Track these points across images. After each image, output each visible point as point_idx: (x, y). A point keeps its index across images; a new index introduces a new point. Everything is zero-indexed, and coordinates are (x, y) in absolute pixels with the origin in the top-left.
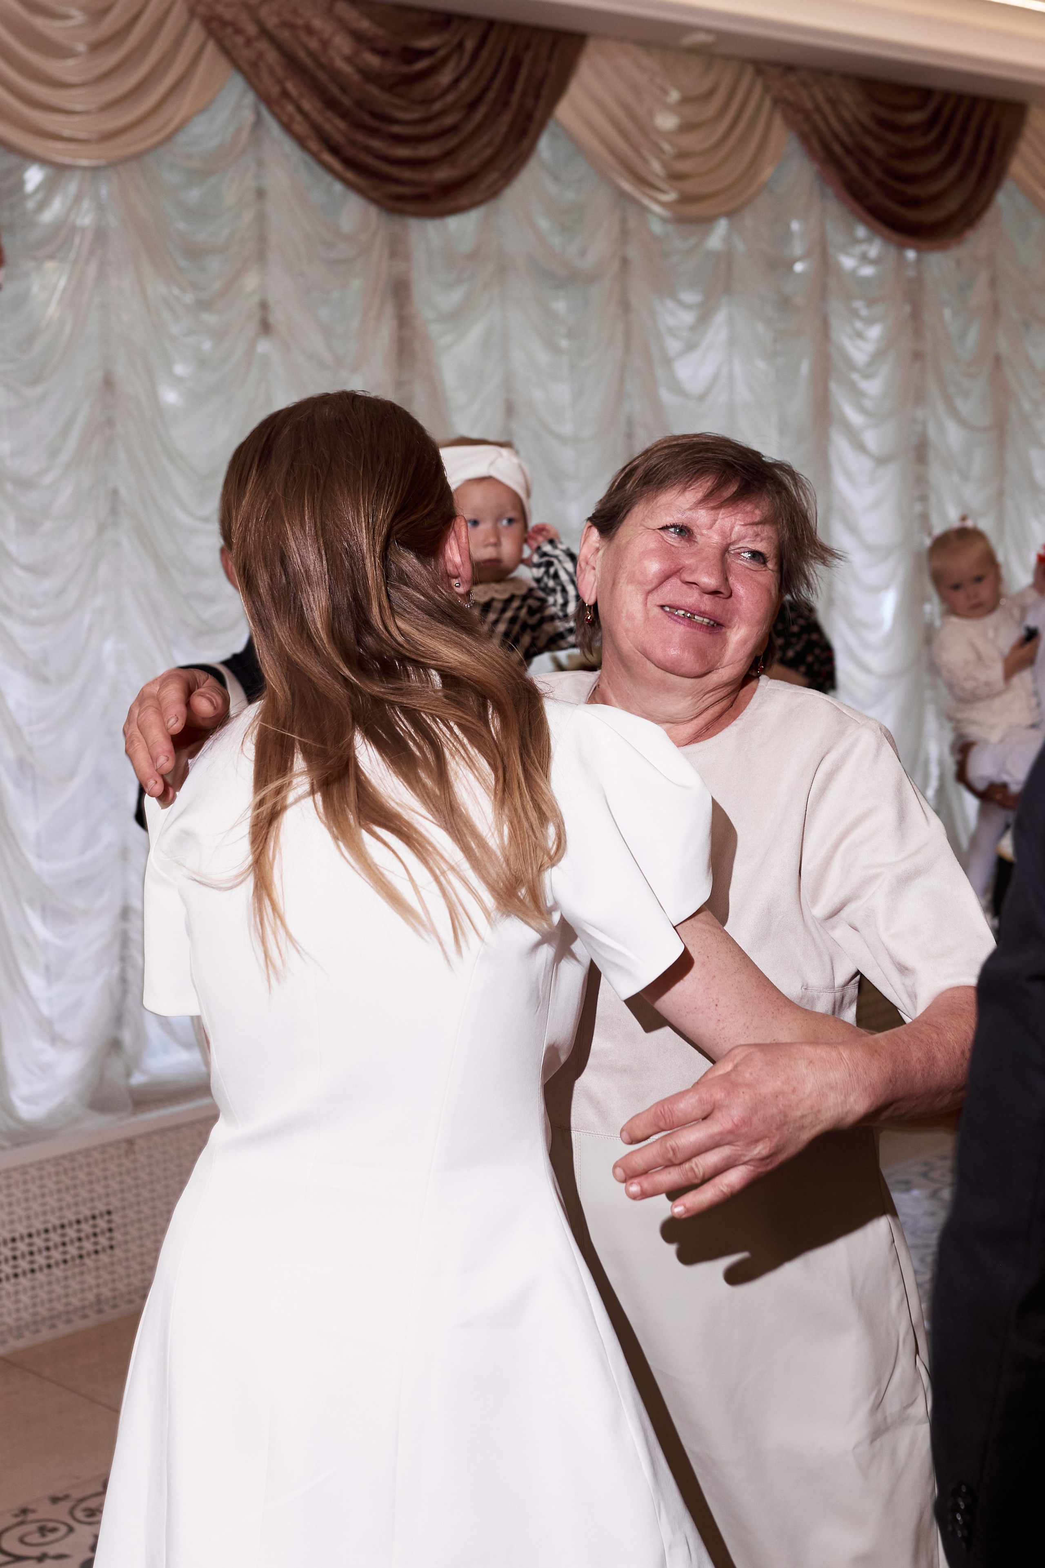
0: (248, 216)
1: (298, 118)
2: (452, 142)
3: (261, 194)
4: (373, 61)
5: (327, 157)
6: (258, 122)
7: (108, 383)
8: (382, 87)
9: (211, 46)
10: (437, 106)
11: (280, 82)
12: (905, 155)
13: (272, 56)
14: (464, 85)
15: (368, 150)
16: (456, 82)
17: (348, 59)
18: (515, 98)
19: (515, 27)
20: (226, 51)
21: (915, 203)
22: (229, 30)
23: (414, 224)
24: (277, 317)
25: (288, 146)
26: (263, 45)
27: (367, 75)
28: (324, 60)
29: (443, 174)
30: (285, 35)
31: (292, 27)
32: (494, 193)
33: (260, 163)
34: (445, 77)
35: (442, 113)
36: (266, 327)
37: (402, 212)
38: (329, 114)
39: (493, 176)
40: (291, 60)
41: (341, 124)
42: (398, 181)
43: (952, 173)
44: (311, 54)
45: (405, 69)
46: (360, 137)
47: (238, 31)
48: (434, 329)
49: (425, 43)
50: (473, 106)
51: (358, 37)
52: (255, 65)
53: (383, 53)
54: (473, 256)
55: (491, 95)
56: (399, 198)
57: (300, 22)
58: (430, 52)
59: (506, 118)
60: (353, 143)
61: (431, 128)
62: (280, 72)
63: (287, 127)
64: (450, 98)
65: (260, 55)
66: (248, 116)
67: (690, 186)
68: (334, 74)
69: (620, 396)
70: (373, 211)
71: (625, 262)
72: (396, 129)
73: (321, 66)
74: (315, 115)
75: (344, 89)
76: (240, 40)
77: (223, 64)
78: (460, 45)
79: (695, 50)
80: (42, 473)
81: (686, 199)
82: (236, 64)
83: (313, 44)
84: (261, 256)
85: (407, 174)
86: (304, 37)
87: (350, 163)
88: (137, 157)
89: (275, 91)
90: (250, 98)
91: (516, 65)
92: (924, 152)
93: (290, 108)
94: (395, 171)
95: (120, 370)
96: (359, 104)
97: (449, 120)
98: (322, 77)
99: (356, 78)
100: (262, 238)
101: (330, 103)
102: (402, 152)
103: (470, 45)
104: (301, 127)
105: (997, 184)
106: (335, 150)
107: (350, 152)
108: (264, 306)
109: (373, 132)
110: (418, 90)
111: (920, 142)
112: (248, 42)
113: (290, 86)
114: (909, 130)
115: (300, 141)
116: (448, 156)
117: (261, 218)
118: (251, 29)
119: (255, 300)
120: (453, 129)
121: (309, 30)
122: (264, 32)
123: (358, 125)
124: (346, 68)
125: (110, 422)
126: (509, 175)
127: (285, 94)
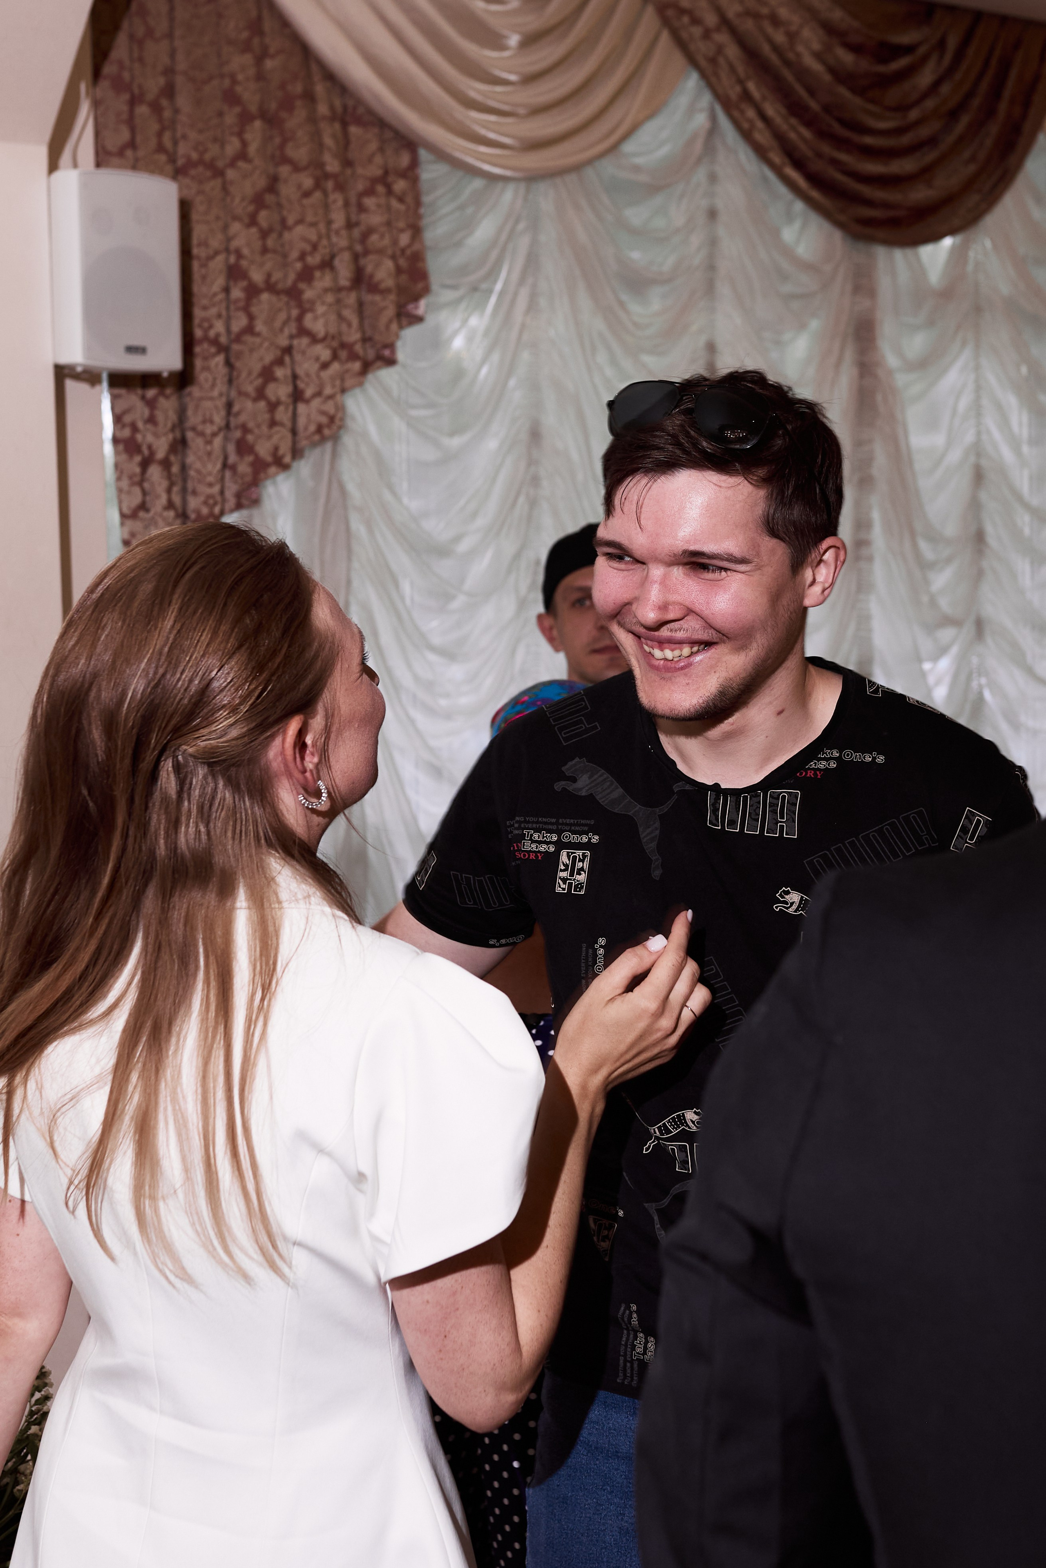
0: (696, 240)
1: (760, 124)
2: (930, 156)
3: (712, 214)
4: (846, 58)
5: (788, 172)
6: (713, 130)
7: (535, 435)
8: (854, 90)
9: (665, 36)
10: (914, 114)
11: (740, 82)
13: (732, 51)
14: (945, 89)
15: (834, 162)
16: (937, 85)
17: (818, 56)
18: (1003, 107)
20: (682, 44)
22: (686, 19)
23: (881, 252)
24: (724, 359)
26: (723, 38)
27: (840, 75)
28: (791, 56)
29: (920, 194)
30: (748, 26)
31: (757, 16)
33: (713, 178)
34: (925, 79)
35: (920, 122)
37: (872, 240)
38: (793, 121)
39: (973, 199)
40: (750, 56)
41: (807, 133)
42: (869, 203)
44: (776, 48)
45: (882, 69)
46: (827, 149)
47: (696, 21)
48: (901, 379)
49: (905, 38)
50: (955, 114)
51: (829, 29)
52: (713, 61)
53: (856, 49)
54: (946, 294)
55: (976, 102)
56: (868, 222)
57: (765, 11)
58: (909, 49)
59: (994, 129)
60: (819, 155)
61: (906, 140)
62: (741, 69)
63: (747, 135)
64: (930, 104)
65: (720, 50)
66: (701, 120)
68: (802, 73)
70: (837, 235)
72: (868, 140)
73: (787, 63)
74: (778, 120)
75: (812, 93)
76: (697, 31)
77: (678, 58)
78: (943, 42)
80: (458, 539)
82: (692, 61)
83: (779, 37)
84: (710, 289)
85: (878, 194)
86: (770, 30)
87: (814, 179)
88: (576, 168)
89: (734, 92)
90: (707, 98)
91: (1006, 66)
93: (751, 113)
94: (866, 190)
95: (550, 420)
96: (827, 109)
97: (927, 132)
98: (788, 76)
99: (827, 78)
100: (711, 267)
101: (795, 108)
102: (871, 167)
103: (953, 42)
104: (762, 136)
106: (798, 164)
107: (816, 165)
108: (713, 347)
109: (841, 143)
110: (894, 95)
112: (707, 35)
113: (751, 86)
115: (760, 152)
116: (925, 173)
117: (713, 243)
118: (711, 19)
119: (702, 341)
120: (932, 141)
121: (775, 21)
122: (725, 22)
123: (823, 135)
124: (816, 66)
125: (535, 481)
126: (991, 198)
127: (746, 96)
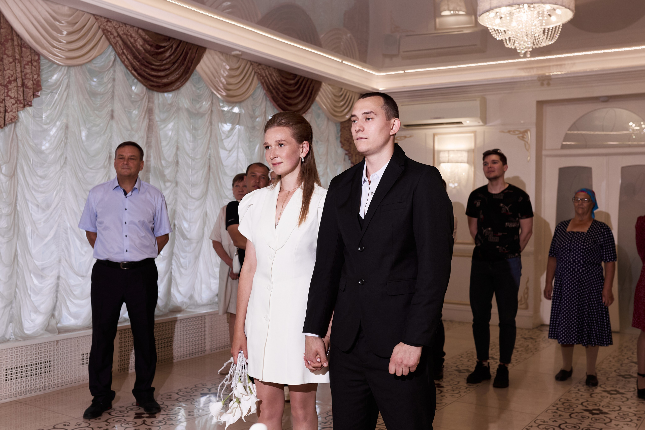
0: (110, 86)
1: (127, 60)
2: (167, 72)
3: (114, 80)
4: (148, 47)
5: (133, 72)
6: (115, 60)
7: (67, 127)
8: (150, 55)
9: (104, 37)
10: (164, 62)
11: (122, 50)
12: (289, 92)
13: (120, 42)
14: (172, 57)
15: (144, 71)
16: (170, 56)
17: (141, 46)
18: (186, 63)
19: (187, 43)
20: (108, 39)
21: (290, 105)
22: (109, 33)
23: (155, 94)
24: (116, 114)
25: (123, 67)
26: (118, 39)
27: (146, 51)
28: (135, 45)
29: (165, 81)
30: (125, 37)
31: (127, 35)
32: (178, 88)
33: (115, 71)
34: (168, 54)
35: (165, 64)
36: (112, 117)
37: (153, 90)
38: (135, 60)
39: (179, 83)
40: (125, 43)
41: (138, 63)
42: (152, 81)
43: (301, 98)
44: (131, 43)
45: (157, 51)
46: (143, 68)
47: (112, 34)
48: (159, 123)
49: (163, 44)
50: (174, 63)
51: (144, 40)
52: (115, 44)
53: (151, 46)
54: (171, 105)
55: (179, 61)
56: (152, 86)
57: (129, 34)
58: (164, 47)
59: (183, 67)
60: (141, 69)
61: (162, 68)
62: (122, 47)
63: (123, 62)
64: (168, 60)
65: (117, 41)
66: (112, 58)
67: (231, 93)
68: (137, 49)
69: (208, 148)
70: (145, 88)
71: (212, 111)
72: (153, 67)
73: (134, 47)
74: (131, 60)
75: (140, 54)
76: (112, 36)
77: (107, 43)
78: (172, 46)
79: (236, 56)
81: (228, 96)
82: (111, 43)
83: (132, 40)
84: (113, 97)
85: (155, 79)
86: (130, 38)
87: (139, 74)
88: (80, 65)
89: (121, 52)
90: (113, 53)
91: (187, 54)
92: (293, 91)
93: (124, 57)
94: (152, 78)
95: (71, 124)
96: (143, 58)
97: (167, 67)
98: (134, 50)
99: (143, 51)
100: (113, 92)
101: (135, 57)
102: (154, 73)
103: (174, 47)
104: (127, 62)
105: (312, 103)
106: (136, 70)
107: (140, 71)
108: (112, 111)
109: (146, 67)
110: (160, 57)
111: (293, 89)
112: (114, 37)
113: (125, 51)
114: (290, 85)
115: (126, 67)
116: (166, 76)
117: (113, 86)
118: (115, 34)
119: (110, 109)
120: (168, 69)
121: (131, 36)
122: (119, 35)
123: (142, 64)
124: (141, 48)
125: (67, 138)
126: (183, 84)
127: (123, 53)
